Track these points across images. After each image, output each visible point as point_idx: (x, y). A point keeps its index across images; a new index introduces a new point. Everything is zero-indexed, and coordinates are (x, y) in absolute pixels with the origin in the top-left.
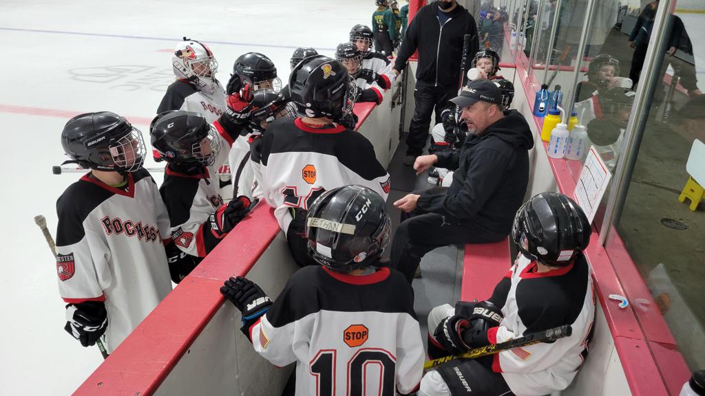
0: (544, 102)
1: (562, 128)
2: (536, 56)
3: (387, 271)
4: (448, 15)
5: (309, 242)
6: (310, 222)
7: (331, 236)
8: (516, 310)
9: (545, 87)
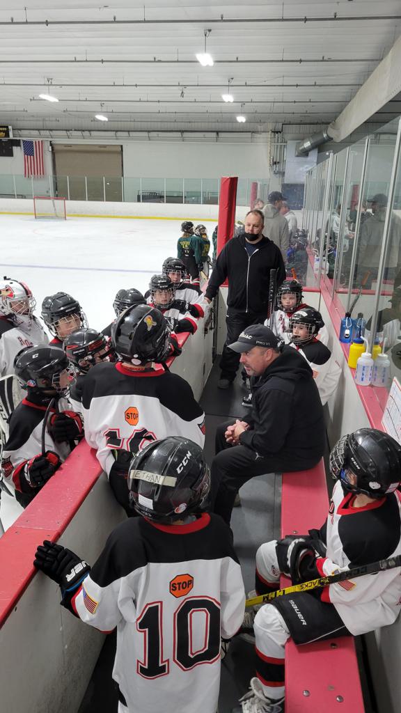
0: (349, 329)
1: (367, 358)
2: (339, 279)
3: (206, 517)
4: (255, 246)
5: (131, 493)
6: (133, 474)
7: (153, 488)
8: (341, 547)
9: (348, 315)
